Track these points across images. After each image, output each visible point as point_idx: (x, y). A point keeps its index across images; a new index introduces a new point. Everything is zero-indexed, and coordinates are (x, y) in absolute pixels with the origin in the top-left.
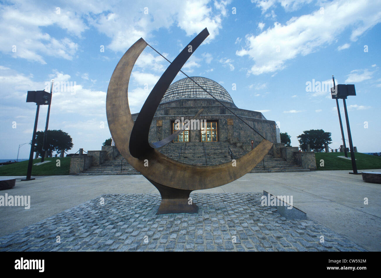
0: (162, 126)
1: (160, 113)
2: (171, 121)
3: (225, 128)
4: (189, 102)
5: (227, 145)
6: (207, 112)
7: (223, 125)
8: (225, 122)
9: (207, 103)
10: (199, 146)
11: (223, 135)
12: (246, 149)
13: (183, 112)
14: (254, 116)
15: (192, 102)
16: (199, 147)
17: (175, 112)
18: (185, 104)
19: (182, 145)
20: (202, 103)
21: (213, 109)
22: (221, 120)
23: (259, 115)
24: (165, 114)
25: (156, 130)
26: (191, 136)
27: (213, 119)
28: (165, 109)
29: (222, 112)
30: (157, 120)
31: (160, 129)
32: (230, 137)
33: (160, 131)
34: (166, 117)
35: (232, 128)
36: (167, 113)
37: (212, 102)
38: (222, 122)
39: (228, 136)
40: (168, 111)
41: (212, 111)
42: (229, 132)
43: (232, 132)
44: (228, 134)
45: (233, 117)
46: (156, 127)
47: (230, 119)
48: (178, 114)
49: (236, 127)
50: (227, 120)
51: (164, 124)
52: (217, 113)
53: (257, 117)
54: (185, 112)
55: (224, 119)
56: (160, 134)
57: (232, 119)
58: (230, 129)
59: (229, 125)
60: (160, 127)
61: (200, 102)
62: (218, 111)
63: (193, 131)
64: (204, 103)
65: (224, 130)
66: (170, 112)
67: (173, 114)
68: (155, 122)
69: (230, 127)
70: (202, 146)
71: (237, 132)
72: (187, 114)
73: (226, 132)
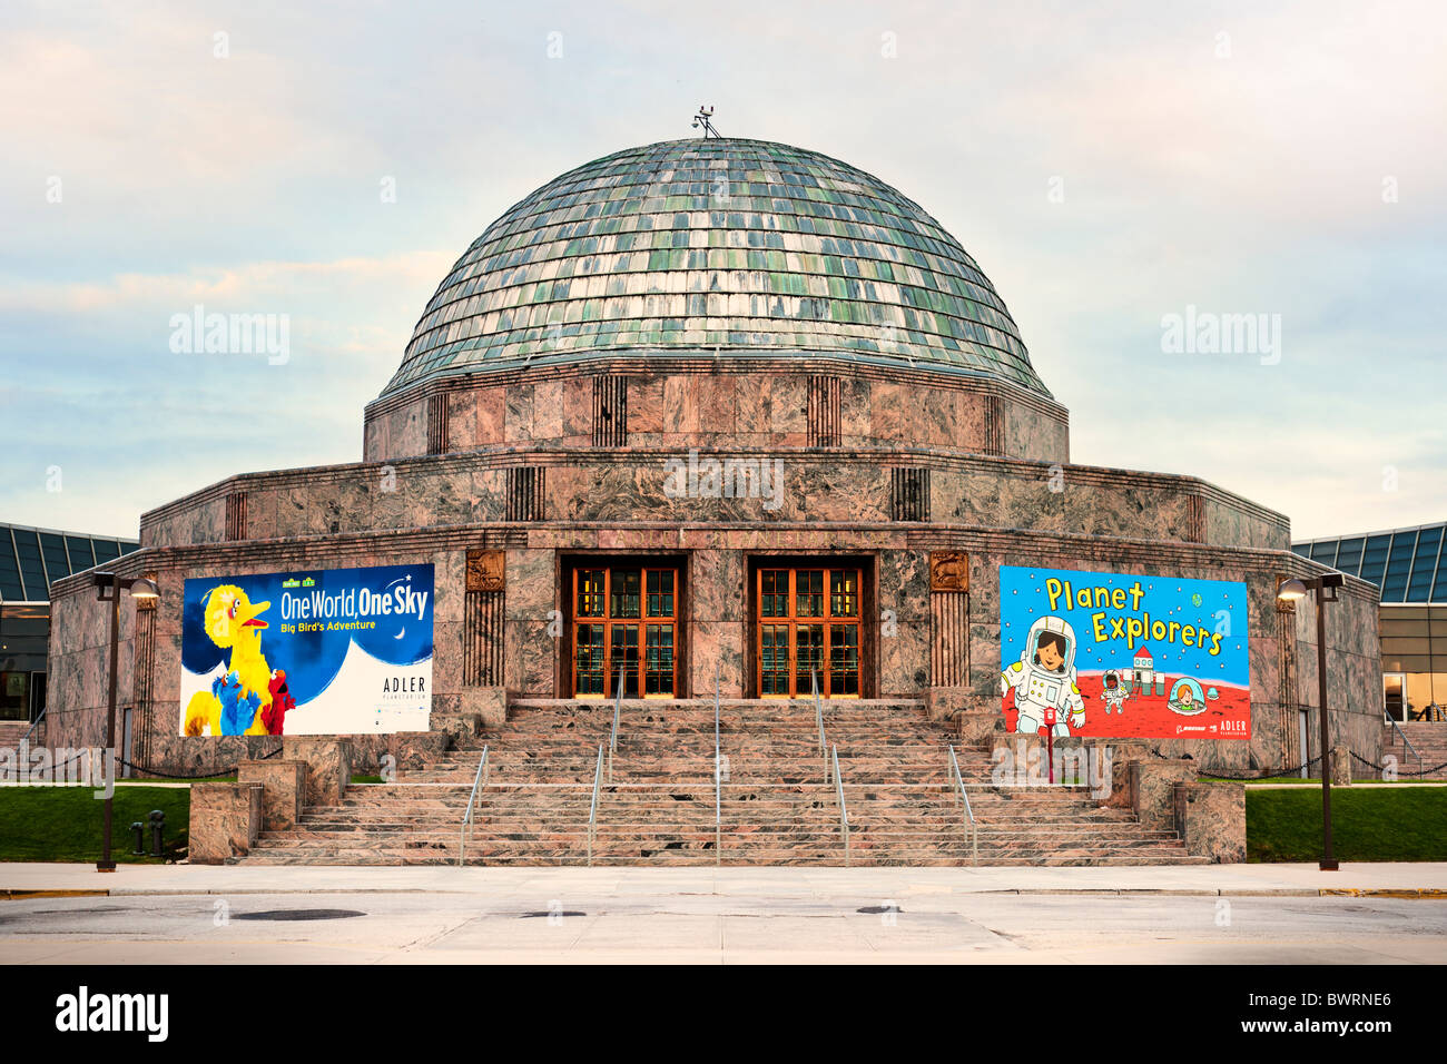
0: (501, 592)
2: (563, 556)
3: (917, 610)
5: (905, 730)
6: (803, 489)
7: (903, 594)
8: (912, 572)
10: (744, 729)
11: (896, 658)
13: (634, 486)
14: (1141, 508)
15: (695, 378)
16: (742, 736)
17: (586, 489)
18: (642, 393)
19: (645, 722)
20: (772, 391)
21: (845, 470)
22: (889, 555)
23: (1180, 499)
24: (511, 501)
25: (460, 616)
26: (695, 658)
27: (838, 553)
28: (516, 460)
29: (907, 490)
30: (468, 552)
31: (490, 611)
32: (946, 669)
33: (492, 622)
34: (530, 534)
35: (957, 614)
36: (525, 491)
37: (844, 383)
38: (896, 571)
39: (934, 668)
40: (536, 478)
41: (835, 485)
42: (939, 639)
43: (957, 637)
44: (933, 655)
45: (971, 539)
46: (462, 590)
47: (951, 556)
48: (605, 496)
49: (988, 604)
50: (926, 558)
51: (516, 578)
52: (869, 502)
53: (1161, 514)
54: (652, 487)
55: (907, 551)
56: (489, 643)
57: (965, 552)
58: (945, 622)
59: (939, 595)
60: (487, 596)
61: (752, 387)
62: (875, 485)
63: (704, 630)
64: (783, 390)
65: (909, 623)
66: (551, 482)
67: (571, 501)
68: (458, 562)
69: (945, 607)
70: (763, 729)
71: (996, 638)
72: (664, 498)
73: (921, 640)
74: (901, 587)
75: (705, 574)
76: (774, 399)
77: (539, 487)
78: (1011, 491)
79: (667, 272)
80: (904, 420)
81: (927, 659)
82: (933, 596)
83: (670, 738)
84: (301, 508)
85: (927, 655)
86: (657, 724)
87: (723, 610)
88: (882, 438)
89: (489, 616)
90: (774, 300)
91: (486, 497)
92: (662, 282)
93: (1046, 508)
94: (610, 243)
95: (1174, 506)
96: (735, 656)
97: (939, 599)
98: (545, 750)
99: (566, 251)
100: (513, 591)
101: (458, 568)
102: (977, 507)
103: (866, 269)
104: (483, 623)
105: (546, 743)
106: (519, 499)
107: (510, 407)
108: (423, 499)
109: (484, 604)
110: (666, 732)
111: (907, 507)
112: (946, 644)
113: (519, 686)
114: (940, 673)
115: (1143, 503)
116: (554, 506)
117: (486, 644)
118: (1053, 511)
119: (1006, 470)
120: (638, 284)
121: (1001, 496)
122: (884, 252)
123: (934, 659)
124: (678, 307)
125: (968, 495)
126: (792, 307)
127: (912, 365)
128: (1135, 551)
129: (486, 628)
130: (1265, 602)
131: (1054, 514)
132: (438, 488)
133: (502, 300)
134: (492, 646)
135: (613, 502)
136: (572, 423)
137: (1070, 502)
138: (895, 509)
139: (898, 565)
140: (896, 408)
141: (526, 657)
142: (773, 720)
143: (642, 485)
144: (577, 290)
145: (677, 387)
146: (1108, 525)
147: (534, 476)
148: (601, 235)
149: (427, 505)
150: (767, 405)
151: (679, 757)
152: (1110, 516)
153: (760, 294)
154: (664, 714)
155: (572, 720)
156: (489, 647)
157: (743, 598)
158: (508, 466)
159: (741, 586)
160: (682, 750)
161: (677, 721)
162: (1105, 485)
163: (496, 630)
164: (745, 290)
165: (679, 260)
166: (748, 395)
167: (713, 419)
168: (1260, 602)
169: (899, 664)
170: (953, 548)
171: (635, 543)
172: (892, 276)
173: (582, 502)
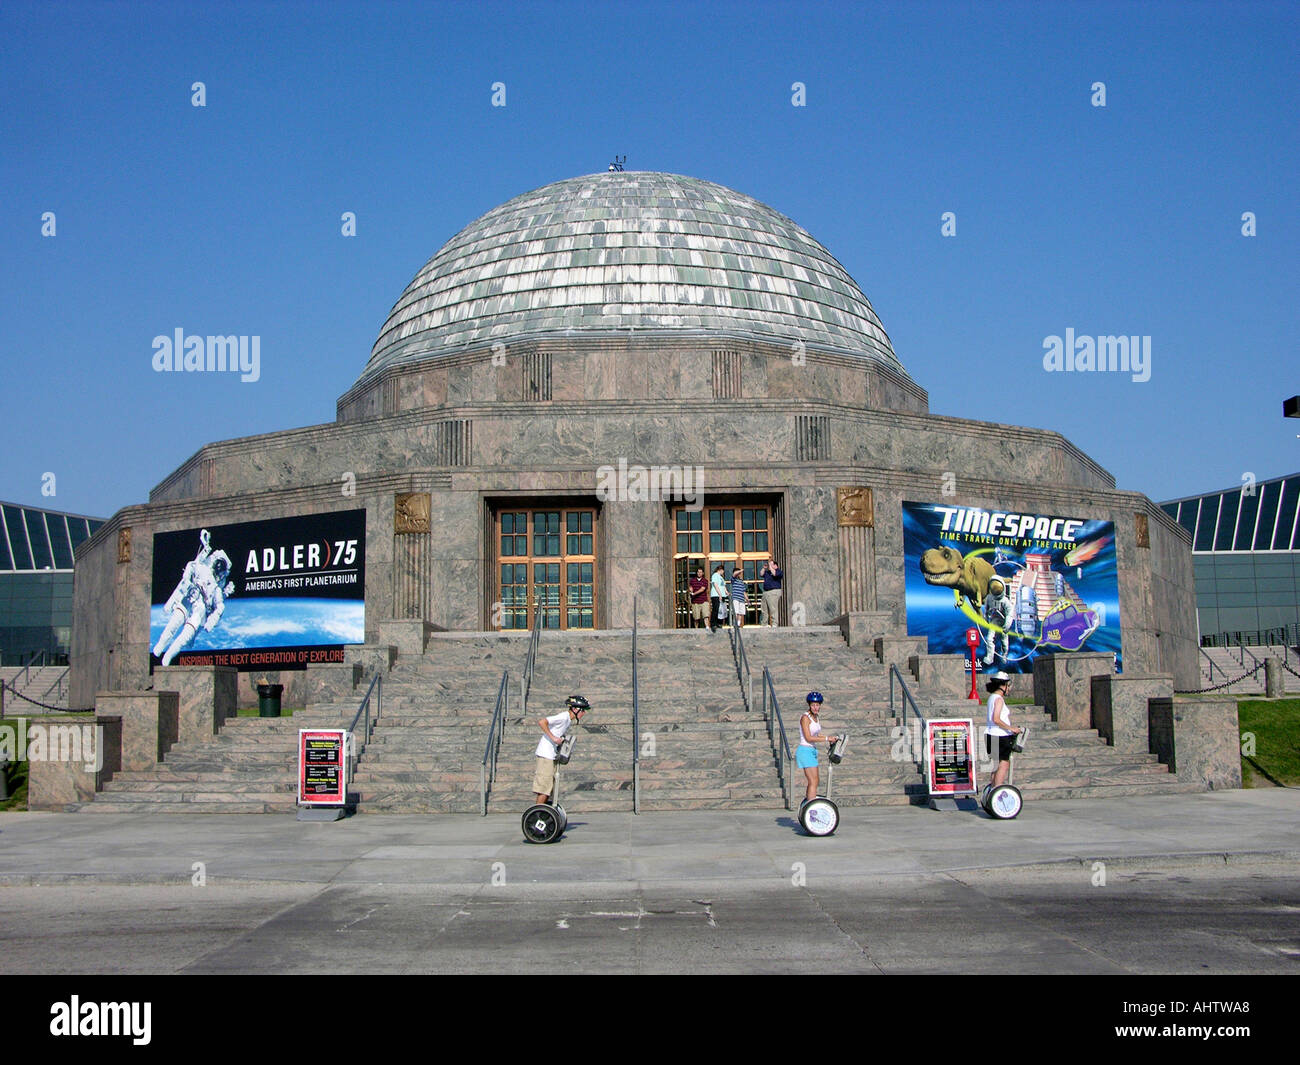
0: (428, 533)
1: (414, 441)
2: (486, 498)
3: (826, 544)
4: (595, 357)
5: (825, 656)
6: (712, 436)
7: (813, 528)
8: (821, 507)
9: (714, 364)
10: (662, 658)
11: (807, 589)
12: (935, 677)
13: (555, 436)
14: (1012, 457)
15: (613, 355)
16: (661, 665)
17: (509, 441)
18: (566, 368)
19: (563, 653)
20: (680, 365)
21: (751, 419)
22: (797, 493)
23: (1044, 450)
24: (442, 452)
25: (390, 558)
26: (614, 592)
27: (749, 490)
28: (446, 415)
29: (810, 435)
30: (398, 495)
31: (417, 551)
32: (854, 599)
33: (419, 562)
34: (455, 477)
35: (863, 547)
36: (454, 443)
37: (744, 358)
38: (805, 507)
39: (843, 599)
40: (464, 432)
41: (743, 433)
42: (848, 570)
43: (864, 568)
44: (842, 585)
45: (874, 475)
46: (391, 534)
47: (856, 492)
48: (528, 447)
49: (891, 538)
50: (833, 494)
51: (441, 520)
52: (775, 447)
53: (1030, 463)
54: (572, 438)
55: (815, 487)
56: (417, 581)
57: (868, 488)
58: (853, 555)
59: (846, 528)
60: (414, 537)
61: (663, 361)
62: (780, 432)
63: (621, 566)
64: (690, 363)
65: (818, 556)
66: (478, 435)
67: (497, 451)
68: (387, 506)
69: (852, 541)
70: (681, 658)
71: (900, 569)
72: (583, 447)
73: (830, 572)
74: (810, 522)
75: (622, 512)
76: (682, 372)
77: (467, 439)
78: (902, 439)
79: (587, 267)
81: (836, 590)
82: (840, 530)
83: (588, 669)
84: (260, 469)
85: (836, 586)
86: (576, 655)
87: (639, 547)
89: (417, 556)
90: (681, 289)
91: (418, 450)
92: (580, 275)
93: (933, 455)
95: (1040, 456)
96: (652, 591)
97: (846, 532)
98: (460, 681)
99: (500, 256)
100: (438, 531)
101: (387, 511)
102: (873, 453)
103: (754, 265)
104: (411, 562)
105: (462, 674)
106: (449, 451)
107: (451, 385)
108: (363, 456)
109: (411, 544)
110: (584, 662)
111: (810, 452)
112: (854, 575)
113: (445, 621)
114: (848, 603)
115: (1014, 454)
116: (481, 457)
117: (414, 583)
118: (938, 458)
119: (897, 420)
120: (560, 278)
121: (894, 444)
122: (774, 253)
123: (843, 590)
124: (595, 296)
125: (865, 443)
126: (696, 295)
128: (1018, 490)
129: (414, 568)
130: (1126, 538)
131: (940, 462)
132: (376, 445)
133: (446, 299)
134: (419, 584)
135: (535, 451)
136: (505, 397)
137: (953, 450)
138: (799, 454)
139: (807, 501)
141: (452, 594)
142: (691, 649)
143: (562, 436)
144: (510, 285)
145: (596, 362)
146: (986, 472)
147: (462, 428)
148: (530, 241)
149: (366, 461)
150: (677, 376)
151: (598, 686)
152: (988, 465)
153: (668, 284)
154: (583, 644)
155: (489, 651)
156: (417, 586)
157: (659, 535)
158: (438, 421)
159: (657, 524)
160: (599, 680)
161: (596, 651)
162: (983, 437)
163: (422, 570)
164: (655, 281)
165: (597, 257)
166: (660, 369)
167: (629, 390)
168: (1123, 538)
169: (810, 595)
170: (858, 484)
171: (555, 484)
172: (782, 273)
173: (507, 452)
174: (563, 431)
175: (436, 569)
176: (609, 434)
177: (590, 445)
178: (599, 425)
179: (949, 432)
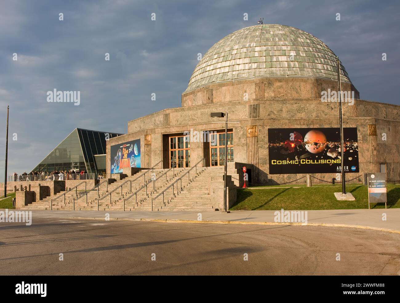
0: (150, 144)
1: (160, 119)
2: (163, 135)
3: (243, 142)
4: (224, 88)
7: (240, 138)
8: (242, 132)
9: (256, 87)
15: (228, 87)
18: (216, 92)
20: (246, 88)
22: (236, 128)
25: (144, 151)
26: (192, 158)
28: (165, 112)
29: (253, 110)
30: (145, 135)
33: (149, 152)
34: (157, 130)
35: (254, 142)
36: (166, 119)
37: (265, 84)
38: (238, 132)
41: (235, 111)
42: (249, 149)
43: (254, 149)
44: (247, 154)
45: (258, 122)
46: (144, 145)
47: (252, 127)
48: (183, 119)
49: (264, 139)
50: (245, 128)
51: (153, 141)
52: (243, 114)
54: (193, 116)
55: (241, 126)
57: (256, 126)
58: (250, 145)
59: (249, 137)
61: (242, 87)
62: (245, 110)
63: (194, 151)
64: (249, 87)
65: (241, 146)
66: (171, 117)
67: (176, 121)
68: (143, 138)
69: (250, 141)
71: (267, 148)
72: (196, 118)
73: (244, 150)
74: (239, 136)
76: (247, 90)
77: (169, 118)
78: (287, 108)
79: (226, 61)
80: (284, 92)
82: (247, 138)
87: (197, 145)
88: (277, 97)
89: (148, 150)
90: (250, 65)
91: (160, 122)
92: (224, 64)
93: (299, 111)
94: (216, 56)
95: (345, 107)
96: (200, 157)
97: (249, 139)
99: (208, 60)
100: (153, 144)
102: (276, 113)
103: (277, 53)
104: (147, 152)
106: (165, 121)
109: (147, 147)
111: (253, 115)
112: (251, 151)
114: (249, 159)
115: (333, 107)
116: (172, 122)
119: (285, 102)
120: (219, 65)
121: (284, 109)
122: (284, 48)
124: (227, 70)
125: (272, 110)
126: (254, 66)
127: (287, 77)
128: (315, 121)
130: (364, 133)
131: (302, 113)
134: (149, 158)
136: (203, 102)
137: (308, 109)
138: (250, 116)
139: (239, 130)
140: (282, 89)
143: (191, 116)
144: (208, 69)
145: (224, 90)
146: (321, 114)
147: (168, 115)
152: (321, 112)
153: (246, 63)
157: (202, 142)
158: (163, 114)
163: (149, 154)
164: (243, 63)
165: (229, 58)
166: (241, 90)
167: (233, 97)
168: (362, 133)
169: (239, 157)
170: (252, 125)
171: (178, 130)
172: (285, 54)
173: (178, 121)
174: (191, 114)
175: (152, 153)
176: (202, 114)
177: (197, 117)
178: (199, 112)
179: (306, 103)
